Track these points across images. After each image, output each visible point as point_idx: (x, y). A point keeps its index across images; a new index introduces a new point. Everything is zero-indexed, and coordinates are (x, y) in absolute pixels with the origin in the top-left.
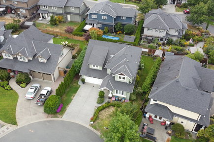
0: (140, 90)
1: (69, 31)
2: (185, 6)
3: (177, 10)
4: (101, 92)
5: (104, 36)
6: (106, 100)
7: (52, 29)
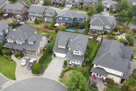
0: (88, 60)
1: (46, 27)
2: (115, 12)
3: (110, 15)
4: (65, 61)
5: (66, 30)
6: (68, 66)
7: (36, 26)
